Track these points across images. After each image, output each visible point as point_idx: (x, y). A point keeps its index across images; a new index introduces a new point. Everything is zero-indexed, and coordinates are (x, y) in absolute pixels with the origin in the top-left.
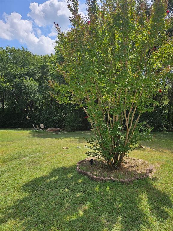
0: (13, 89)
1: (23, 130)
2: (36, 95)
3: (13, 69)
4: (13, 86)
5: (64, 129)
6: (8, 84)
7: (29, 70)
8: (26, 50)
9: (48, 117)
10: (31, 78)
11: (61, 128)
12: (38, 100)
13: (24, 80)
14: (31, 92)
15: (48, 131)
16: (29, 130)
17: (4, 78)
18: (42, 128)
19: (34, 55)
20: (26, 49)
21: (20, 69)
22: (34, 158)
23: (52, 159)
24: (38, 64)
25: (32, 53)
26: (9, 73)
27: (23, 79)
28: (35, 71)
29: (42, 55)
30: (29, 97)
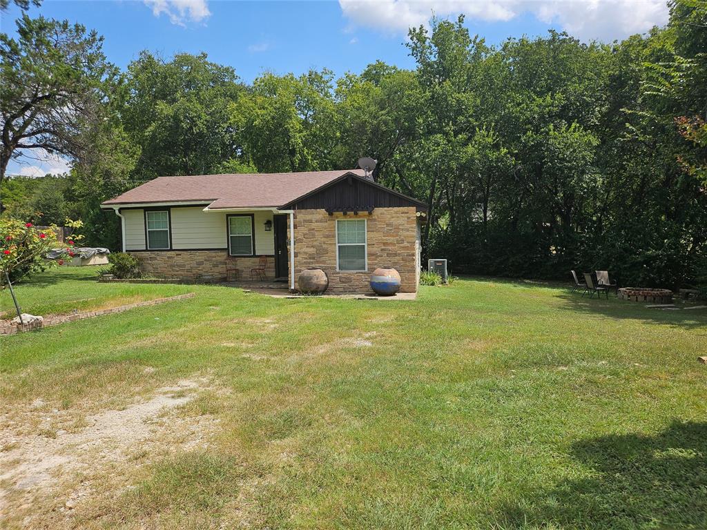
0: (515, 166)
1: (540, 286)
2: (586, 177)
3: (519, 104)
4: (516, 156)
5: (688, 293)
6: (504, 150)
7: (568, 99)
8: (564, 37)
9: (626, 250)
10: (573, 125)
11: (675, 290)
12: (593, 191)
13: (551, 133)
14: (570, 169)
15: (626, 297)
16: (557, 287)
17: (494, 134)
18: (602, 286)
19: (589, 46)
20: (564, 34)
21: (540, 101)
22: (595, 372)
23: (661, 387)
24: (598, 75)
25: (580, 43)
26: (507, 119)
27: (550, 130)
28: (588, 99)
29: (615, 42)
30: (564, 185)
